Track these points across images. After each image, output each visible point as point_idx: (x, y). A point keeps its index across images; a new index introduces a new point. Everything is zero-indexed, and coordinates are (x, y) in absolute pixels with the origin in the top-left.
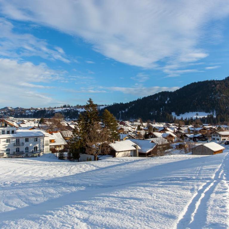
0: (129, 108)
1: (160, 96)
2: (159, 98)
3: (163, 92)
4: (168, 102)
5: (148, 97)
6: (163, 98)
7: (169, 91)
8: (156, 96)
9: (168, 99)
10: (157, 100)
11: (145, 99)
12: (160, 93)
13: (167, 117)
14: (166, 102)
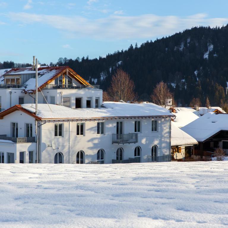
0: (108, 71)
1: (189, 40)
2: (185, 45)
3: (195, 29)
4: (211, 54)
5: (158, 41)
6: (197, 44)
7: (211, 28)
8: (177, 38)
9: (211, 47)
10: (181, 49)
11: (148, 46)
12: (187, 32)
13: (217, 93)
14: (206, 56)
